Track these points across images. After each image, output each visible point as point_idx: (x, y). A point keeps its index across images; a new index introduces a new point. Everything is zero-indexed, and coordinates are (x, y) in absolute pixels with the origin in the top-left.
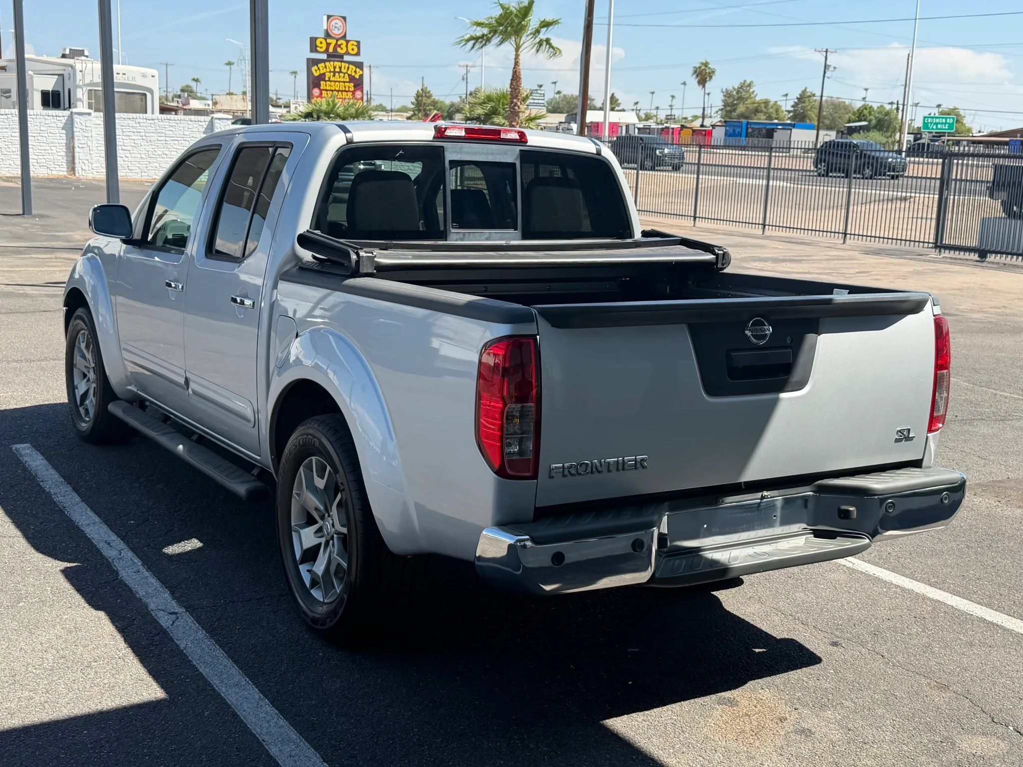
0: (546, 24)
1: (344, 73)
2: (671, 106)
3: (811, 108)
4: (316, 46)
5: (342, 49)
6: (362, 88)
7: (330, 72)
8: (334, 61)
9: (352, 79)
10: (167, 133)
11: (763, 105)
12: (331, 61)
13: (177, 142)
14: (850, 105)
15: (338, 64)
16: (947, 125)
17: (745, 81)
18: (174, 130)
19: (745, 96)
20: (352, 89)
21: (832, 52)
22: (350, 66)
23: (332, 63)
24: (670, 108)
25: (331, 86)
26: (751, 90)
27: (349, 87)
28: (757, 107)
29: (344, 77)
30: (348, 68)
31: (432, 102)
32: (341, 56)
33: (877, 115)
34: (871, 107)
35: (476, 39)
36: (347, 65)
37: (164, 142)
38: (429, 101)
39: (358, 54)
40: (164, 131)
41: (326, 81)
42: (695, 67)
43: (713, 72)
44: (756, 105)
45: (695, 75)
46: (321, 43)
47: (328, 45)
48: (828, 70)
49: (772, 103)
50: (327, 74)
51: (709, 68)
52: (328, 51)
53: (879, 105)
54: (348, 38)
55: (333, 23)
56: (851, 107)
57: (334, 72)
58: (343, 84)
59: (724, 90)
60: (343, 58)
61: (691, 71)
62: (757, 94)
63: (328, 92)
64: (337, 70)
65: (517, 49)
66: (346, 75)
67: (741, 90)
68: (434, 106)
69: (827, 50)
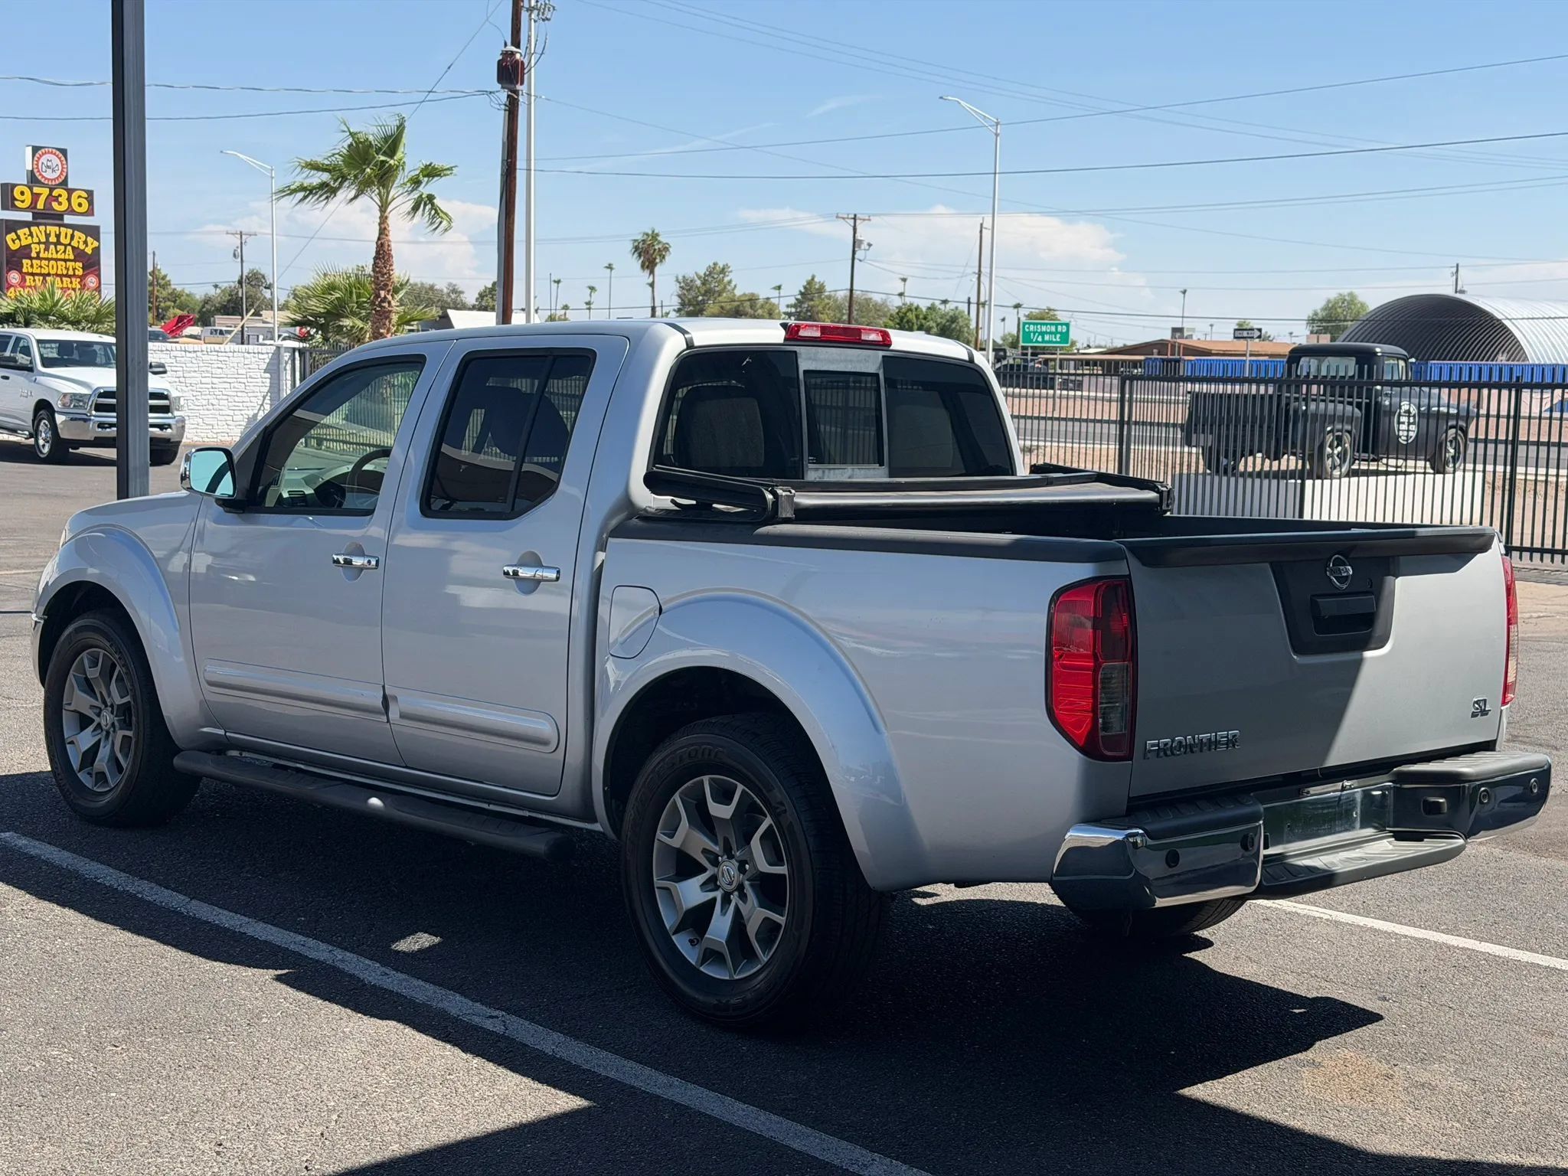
0: (431, 172)
1: (66, 246)
2: (588, 303)
3: (824, 308)
4: (14, 199)
5: (60, 204)
6: (99, 269)
7: (39, 243)
8: (45, 225)
9: (79, 255)
10: (214, 371)
11: (748, 304)
12: (41, 224)
13: (228, 385)
14: (884, 304)
15: (53, 230)
16: (1058, 336)
17: (715, 264)
18: (224, 366)
19: (717, 289)
20: (80, 272)
21: (864, 220)
22: (76, 233)
23: (42, 228)
24: (585, 306)
25: (41, 267)
26: (726, 279)
27: (74, 269)
28: (739, 306)
29: (65, 252)
30: (72, 237)
31: (171, 294)
32: (60, 216)
33: (939, 320)
34: (917, 308)
35: (309, 191)
36: (70, 231)
37: (209, 386)
38: (165, 293)
39: (90, 212)
40: (209, 369)
41: (31, 258)
42: (635, 241)
43: (666, 249)
44: (736, 303)
45: (636, 255)
46: (22, 193)
47: (36, 197)
48: (859, 247)
49: (761, 301)
50: (33, 246)
51: (659, 242)
52: (35, 207)
53: (928, 303)
54: (70, 186)
55: (44, 159)
56: (887, 306)
57: (47, 244)
58: (63, 263)
59: (680, 278)
60: (62, 219)
61: (630, 246)
62: (735, 286)
63: (36, 278)
64: (53, 239)
65: (383, 208)
66: (69, 248)
67: (710, 279)
68: (175, 302)
69: (855, 215)
